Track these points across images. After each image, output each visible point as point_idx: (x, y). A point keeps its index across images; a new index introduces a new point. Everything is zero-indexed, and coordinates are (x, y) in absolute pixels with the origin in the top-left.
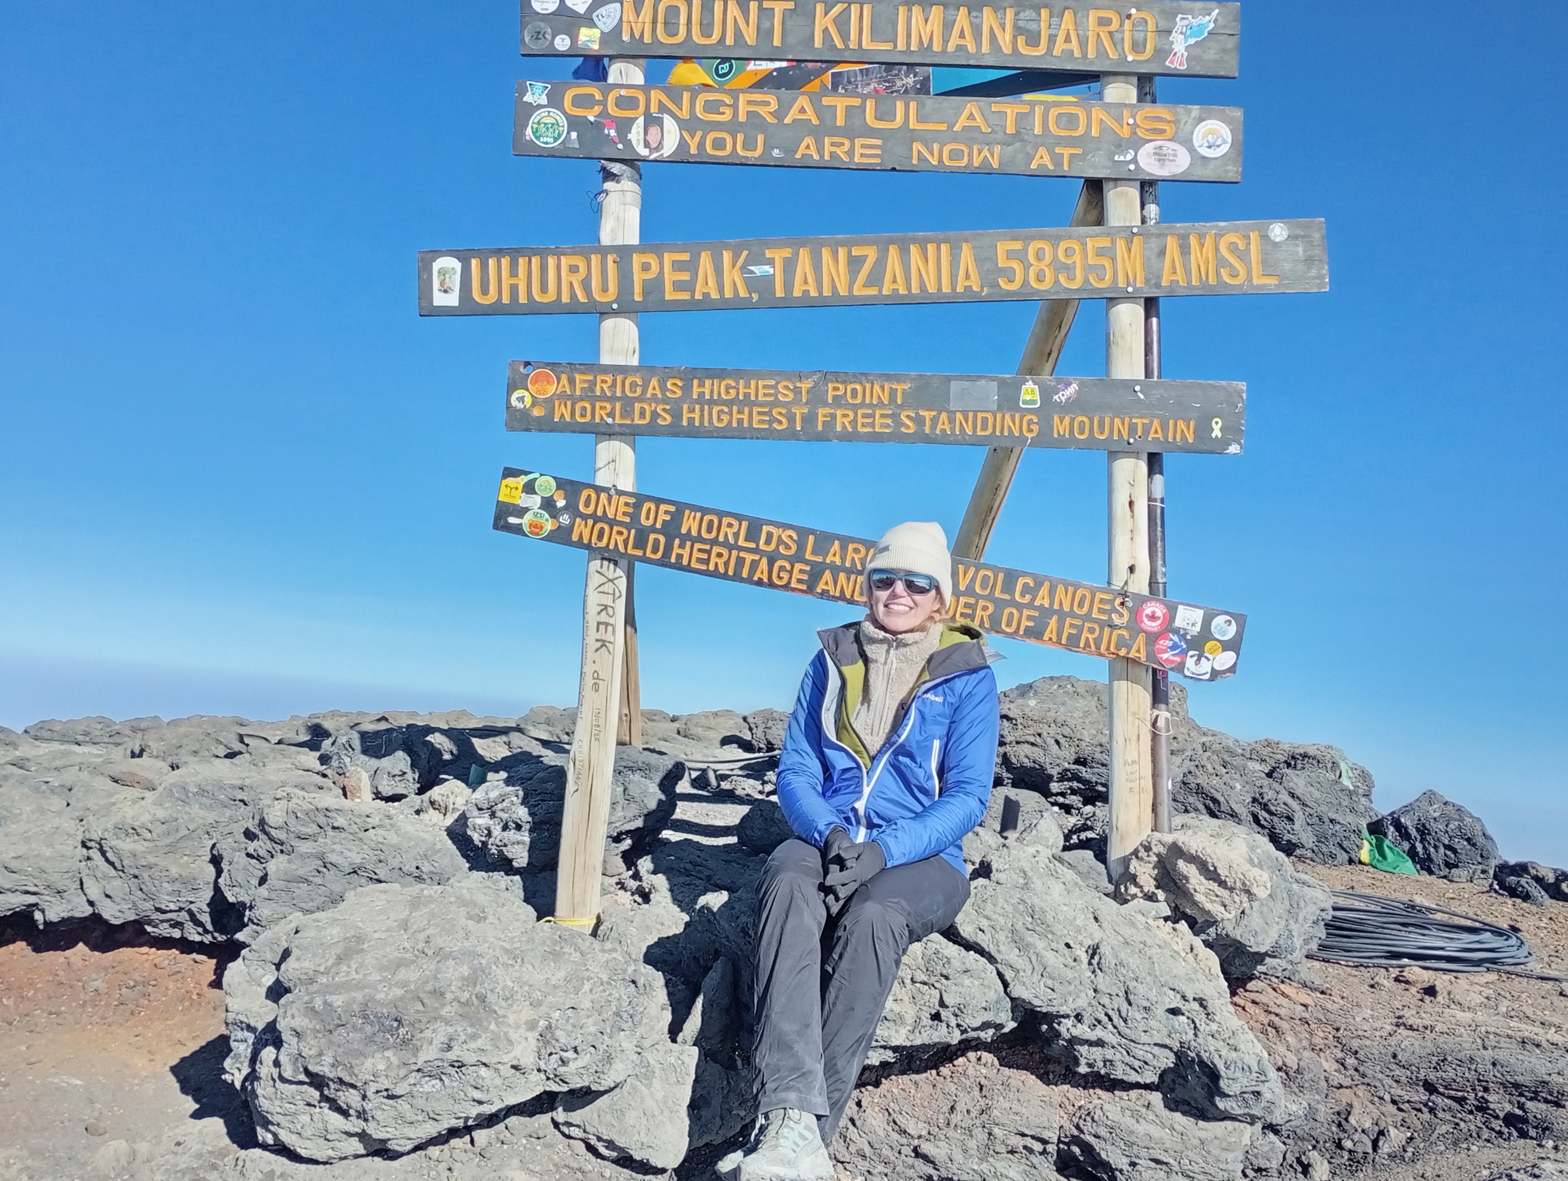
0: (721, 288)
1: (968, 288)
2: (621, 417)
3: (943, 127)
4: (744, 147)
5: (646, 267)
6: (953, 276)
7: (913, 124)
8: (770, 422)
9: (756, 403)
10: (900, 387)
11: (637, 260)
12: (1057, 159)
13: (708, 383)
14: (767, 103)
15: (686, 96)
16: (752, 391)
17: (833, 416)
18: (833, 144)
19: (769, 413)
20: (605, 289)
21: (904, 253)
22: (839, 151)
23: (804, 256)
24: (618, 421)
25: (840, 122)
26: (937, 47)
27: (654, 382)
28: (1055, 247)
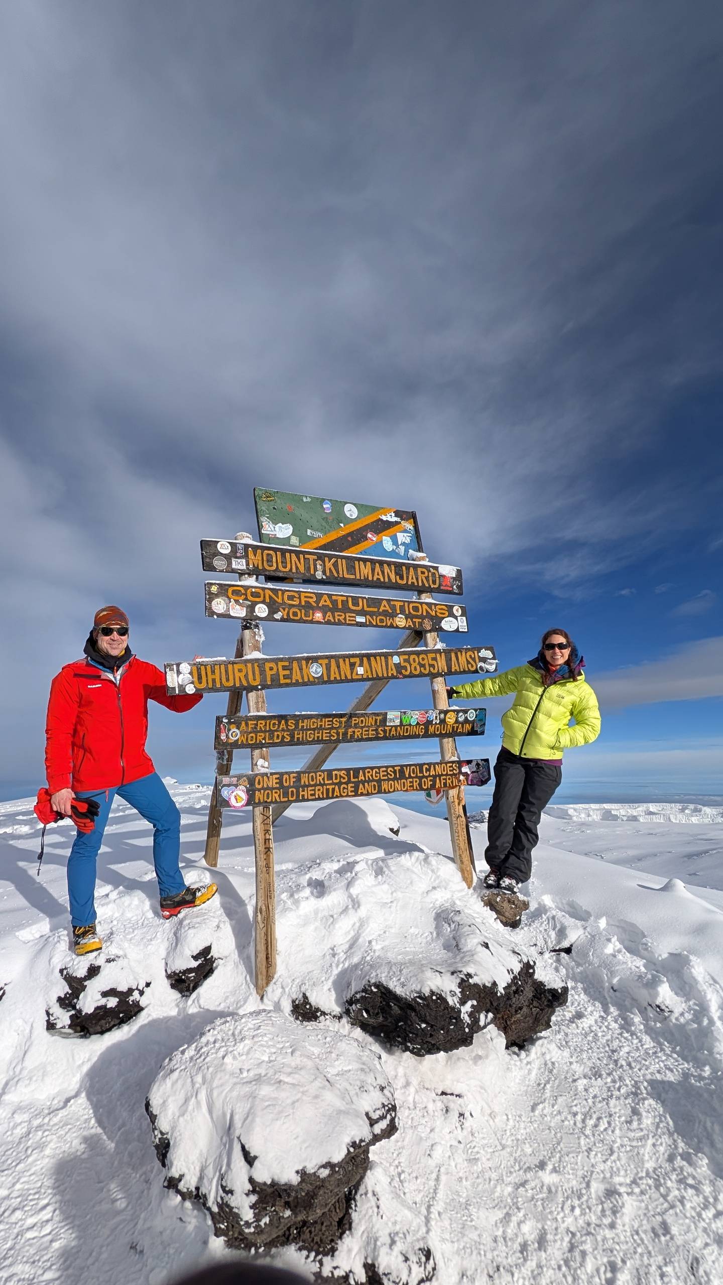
0: (303, 678)
1: (392, 674)
2: (269, 739)
3: (376, 610)
4: (306, 616)
5: (271, 669)
6: (387, 669)
7: (366, 608)
8: (330, 737)
9: (324, 729)
10: (379, 718)
11: (268, 665)
12: (414, 623)
13: (306, 721)
14: (312, 598)
15: (280, 593)
16: (323, 724)
17: (354, 732)
18: (338, 615)
19: (330, 733)
20: (255, 680)
21: (369, 660)
22: (340, 618)
23: (333, 661)
24: (267, 741)
25: (340, 606)
26: (370, 578)
27: (283, 722)
28: (418, 657)
